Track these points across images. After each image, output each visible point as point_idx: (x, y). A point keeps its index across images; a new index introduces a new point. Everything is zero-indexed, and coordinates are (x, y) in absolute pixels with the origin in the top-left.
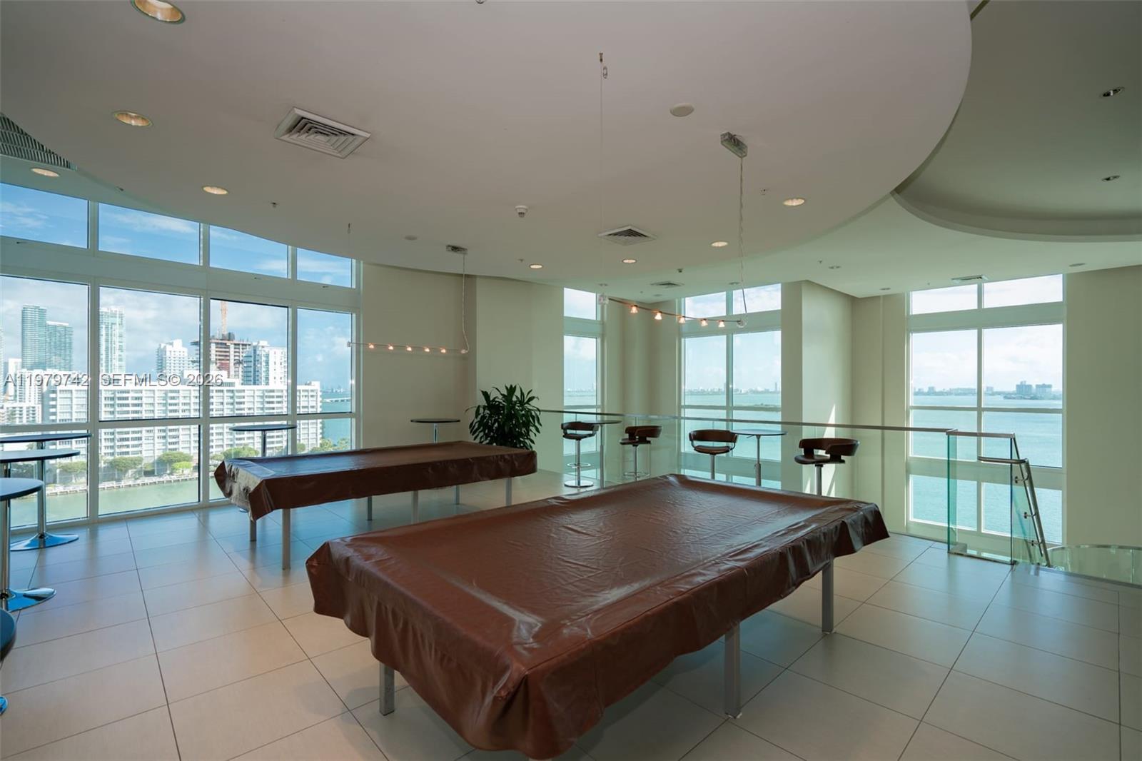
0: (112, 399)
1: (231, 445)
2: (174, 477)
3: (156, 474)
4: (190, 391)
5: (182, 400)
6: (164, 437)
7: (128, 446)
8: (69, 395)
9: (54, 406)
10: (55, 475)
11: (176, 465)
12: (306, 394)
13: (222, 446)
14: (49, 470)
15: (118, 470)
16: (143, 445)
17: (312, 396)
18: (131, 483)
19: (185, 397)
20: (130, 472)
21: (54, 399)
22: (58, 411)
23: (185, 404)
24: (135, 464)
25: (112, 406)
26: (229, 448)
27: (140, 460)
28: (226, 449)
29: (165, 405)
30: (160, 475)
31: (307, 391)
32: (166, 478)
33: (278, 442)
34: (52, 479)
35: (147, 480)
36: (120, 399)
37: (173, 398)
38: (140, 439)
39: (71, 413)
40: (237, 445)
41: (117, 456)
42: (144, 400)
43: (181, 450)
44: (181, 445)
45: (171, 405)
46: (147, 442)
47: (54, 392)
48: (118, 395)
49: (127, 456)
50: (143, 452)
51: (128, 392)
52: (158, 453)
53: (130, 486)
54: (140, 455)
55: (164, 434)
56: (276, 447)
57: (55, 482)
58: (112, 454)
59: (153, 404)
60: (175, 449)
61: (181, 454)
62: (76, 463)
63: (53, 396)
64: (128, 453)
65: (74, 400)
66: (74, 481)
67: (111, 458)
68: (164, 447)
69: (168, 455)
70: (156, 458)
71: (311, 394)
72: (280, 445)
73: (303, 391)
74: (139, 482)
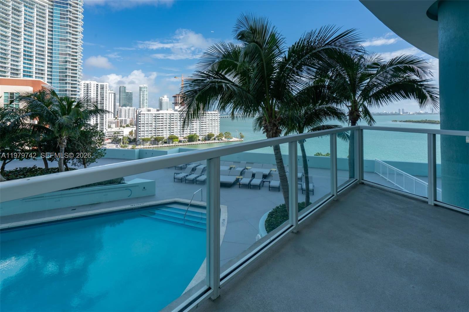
0: (155, 116)
1: (190, 134)
2: (173, 144)
3: (167, 143)
4: (177, 114)
5: (175, 117)
6: (170, 130)
7: (159, 133)
8: (144, 115)
9: (140, 119)
10: (140, 142)
11: (174, 140)
12: (214, 115)
13: (187, 134)
14: (138, 140)
15: (157, 141)
16: (164, 133)
17: (216, 116)
18: (161, 146)
19: (176, 116)
20: (160, 142)
21: (140, 117)
22: (141, 121)
23: (176, 118)
24: (162, 139)
25: (155, 119)
26: (189, 135)
27: (163, 138)
28: (188, 135)
29: (170, 119)
30: (169, 144)
31: (215, 113)
32: (171, 144)
33: (205, 133)
34: (139, 144)
35: (166, 145)
36: (157, 116)
37: (172, 116)
38: (163, 130)
39: (144, 121)
40: (192, 134)
41: (157, 136)
42: (164, 117)
43: (175, 135)
44: (175, 133)
45: (172, 119)
46: (165, 132)
47: (140, 114)
48: (157, 115)
49: (159, 136)
50: (164, 135)
51: (160, 114)
52: (168, 136)
53: (161, 147)
54: (163, 136)
55: (170, 129)
56: (204, 135)
57: (140, 144)
58: (155, 136)
59: (167, 118)
60: (173, 135)
61: (175, 136)
62: (146, 138)
63: (140, 115)
64: (159, 135)
65: (145, 117)
66: (145, 144)
67: (155, 137)
68: (170, 134)
69: (171, 136)
70: (168, 137)
71: (216, 115)
72: (205, 134)
73: (213, 113)
74: (164, 145)
